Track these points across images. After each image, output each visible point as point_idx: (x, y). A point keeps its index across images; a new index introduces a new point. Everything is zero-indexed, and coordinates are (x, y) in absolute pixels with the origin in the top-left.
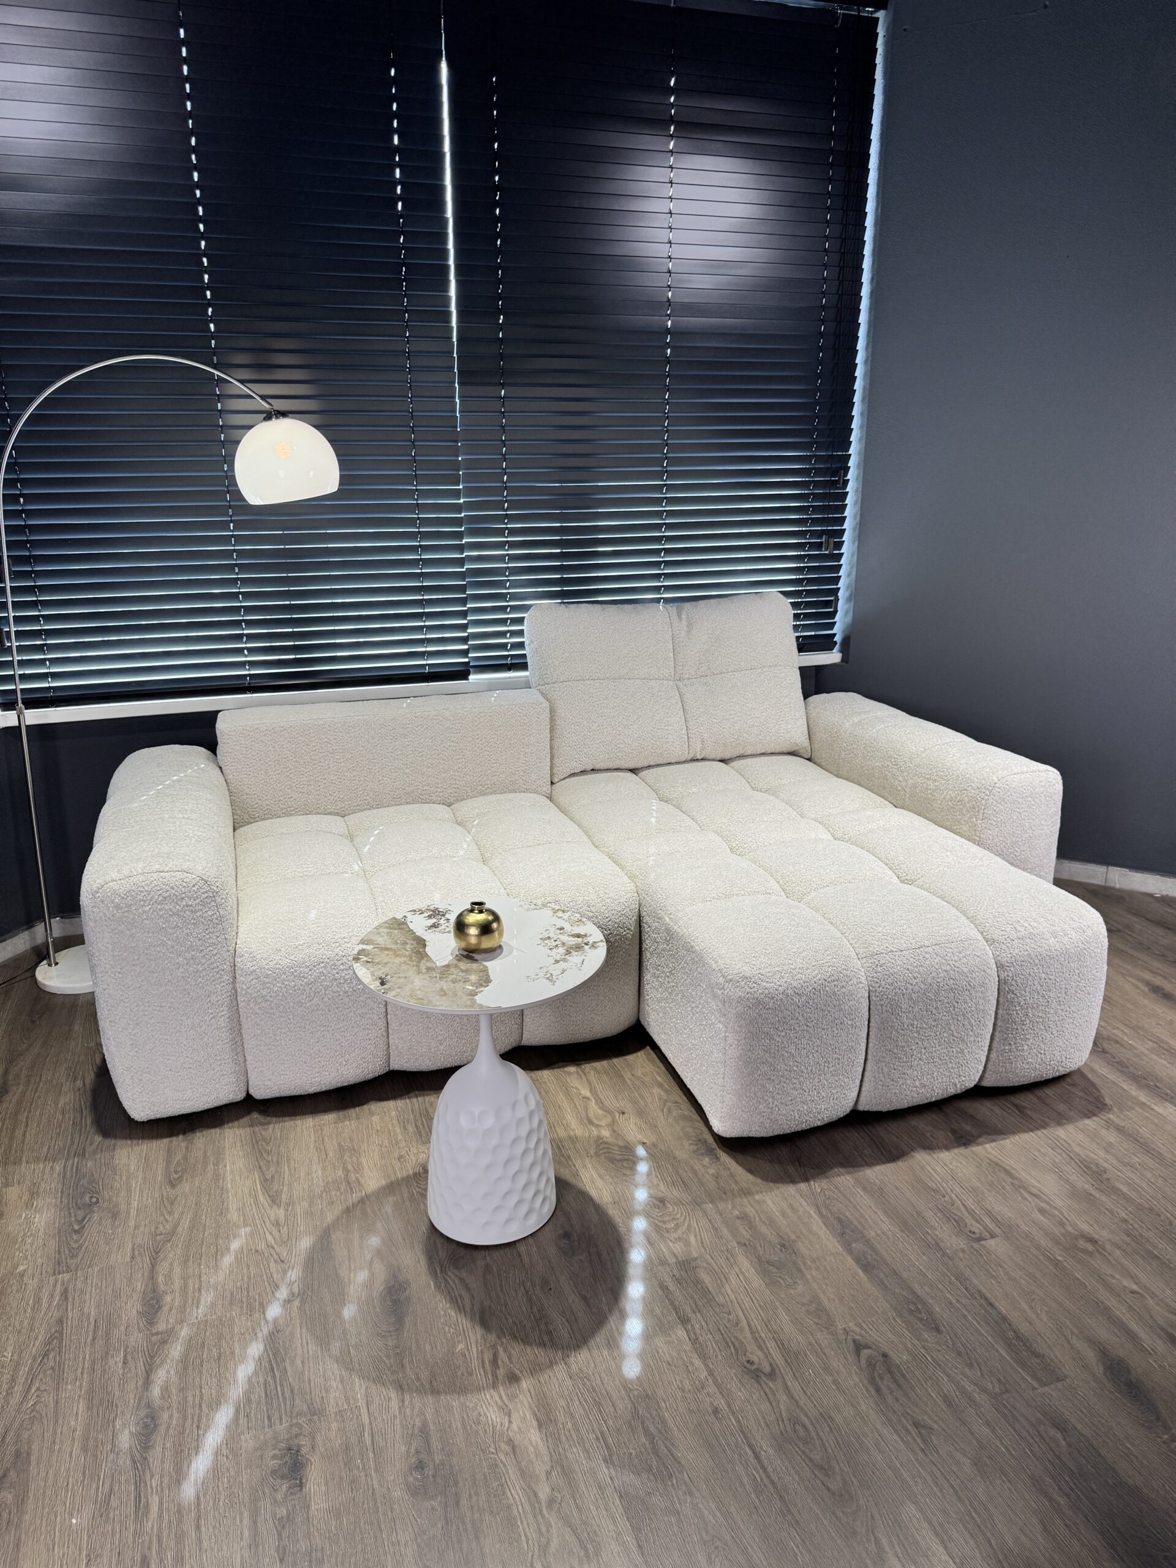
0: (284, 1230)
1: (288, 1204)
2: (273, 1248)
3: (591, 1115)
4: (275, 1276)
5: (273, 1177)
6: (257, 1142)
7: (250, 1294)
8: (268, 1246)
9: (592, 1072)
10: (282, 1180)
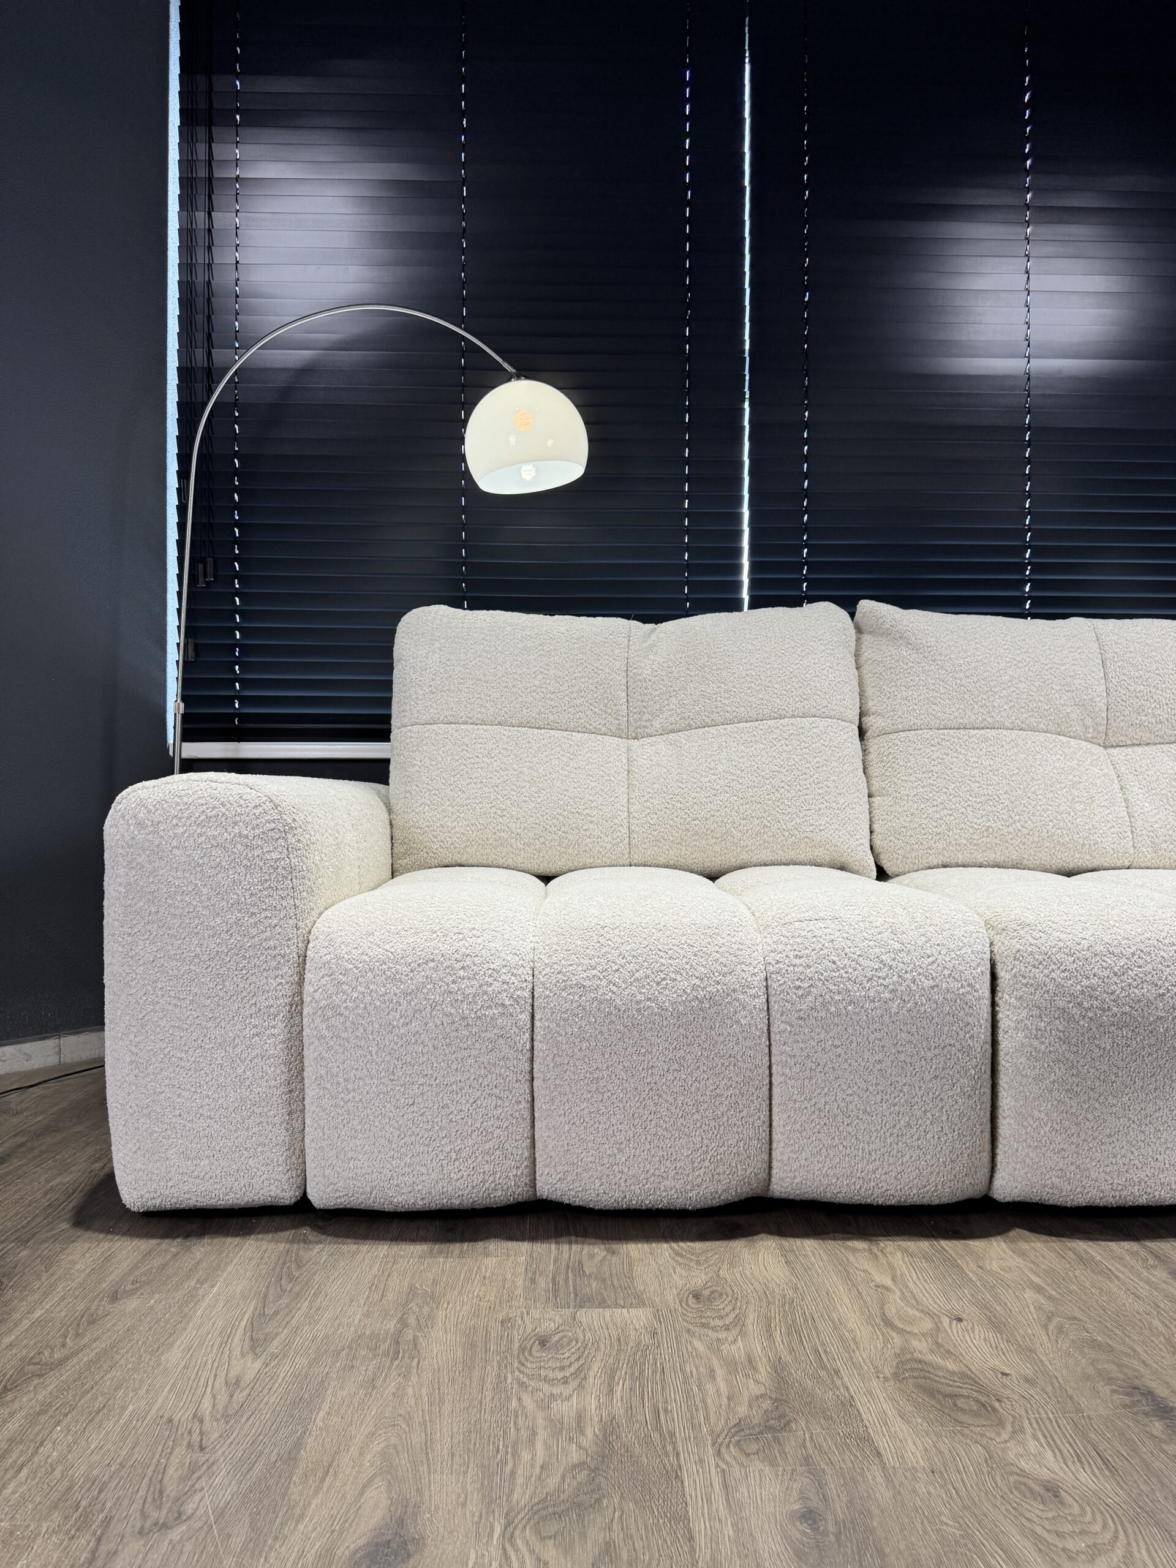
0: (240, 1396)
1: (273, 1356)
2: (201, 1421)
3: (891, 1311)
4: (170, 1471)
5: (276, 1313)
6: (284, 1263)
7: (103, 1495)
8: (195, 1416)
9: (899, 1254)
10: (287, 1320)
